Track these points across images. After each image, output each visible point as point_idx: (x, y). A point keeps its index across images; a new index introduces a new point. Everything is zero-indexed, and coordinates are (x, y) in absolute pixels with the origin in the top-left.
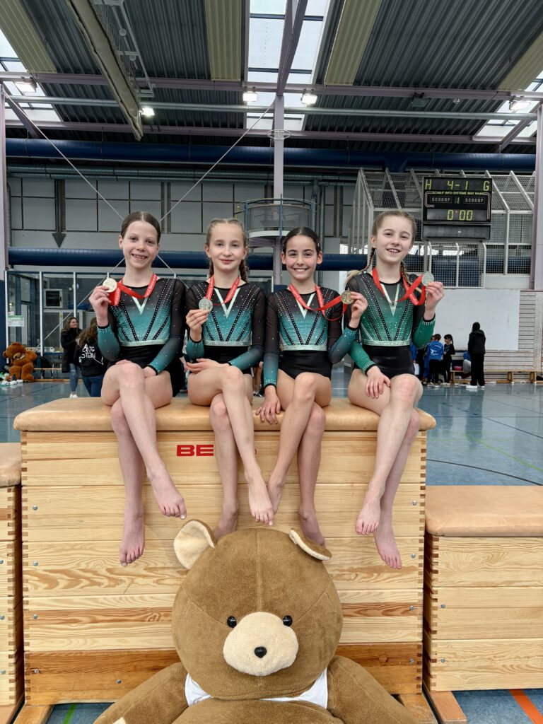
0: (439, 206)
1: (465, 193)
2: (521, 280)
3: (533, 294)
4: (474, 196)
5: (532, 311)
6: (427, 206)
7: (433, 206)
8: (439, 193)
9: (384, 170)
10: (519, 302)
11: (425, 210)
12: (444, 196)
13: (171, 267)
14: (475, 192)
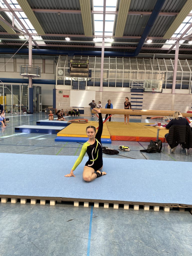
0: (74, 67)
1: (81, 64)
2: (97, 88)
3: (99, 92)
4: (84, 64)
5: (99, 97)
6: (71, 67)
7: (72, 67)
8: (74, 63)
9: (66, 56)
10: (95, 95)
11: (70, 68)
12: (76, 64)
13: (3, 82)
14: (84, 63)
